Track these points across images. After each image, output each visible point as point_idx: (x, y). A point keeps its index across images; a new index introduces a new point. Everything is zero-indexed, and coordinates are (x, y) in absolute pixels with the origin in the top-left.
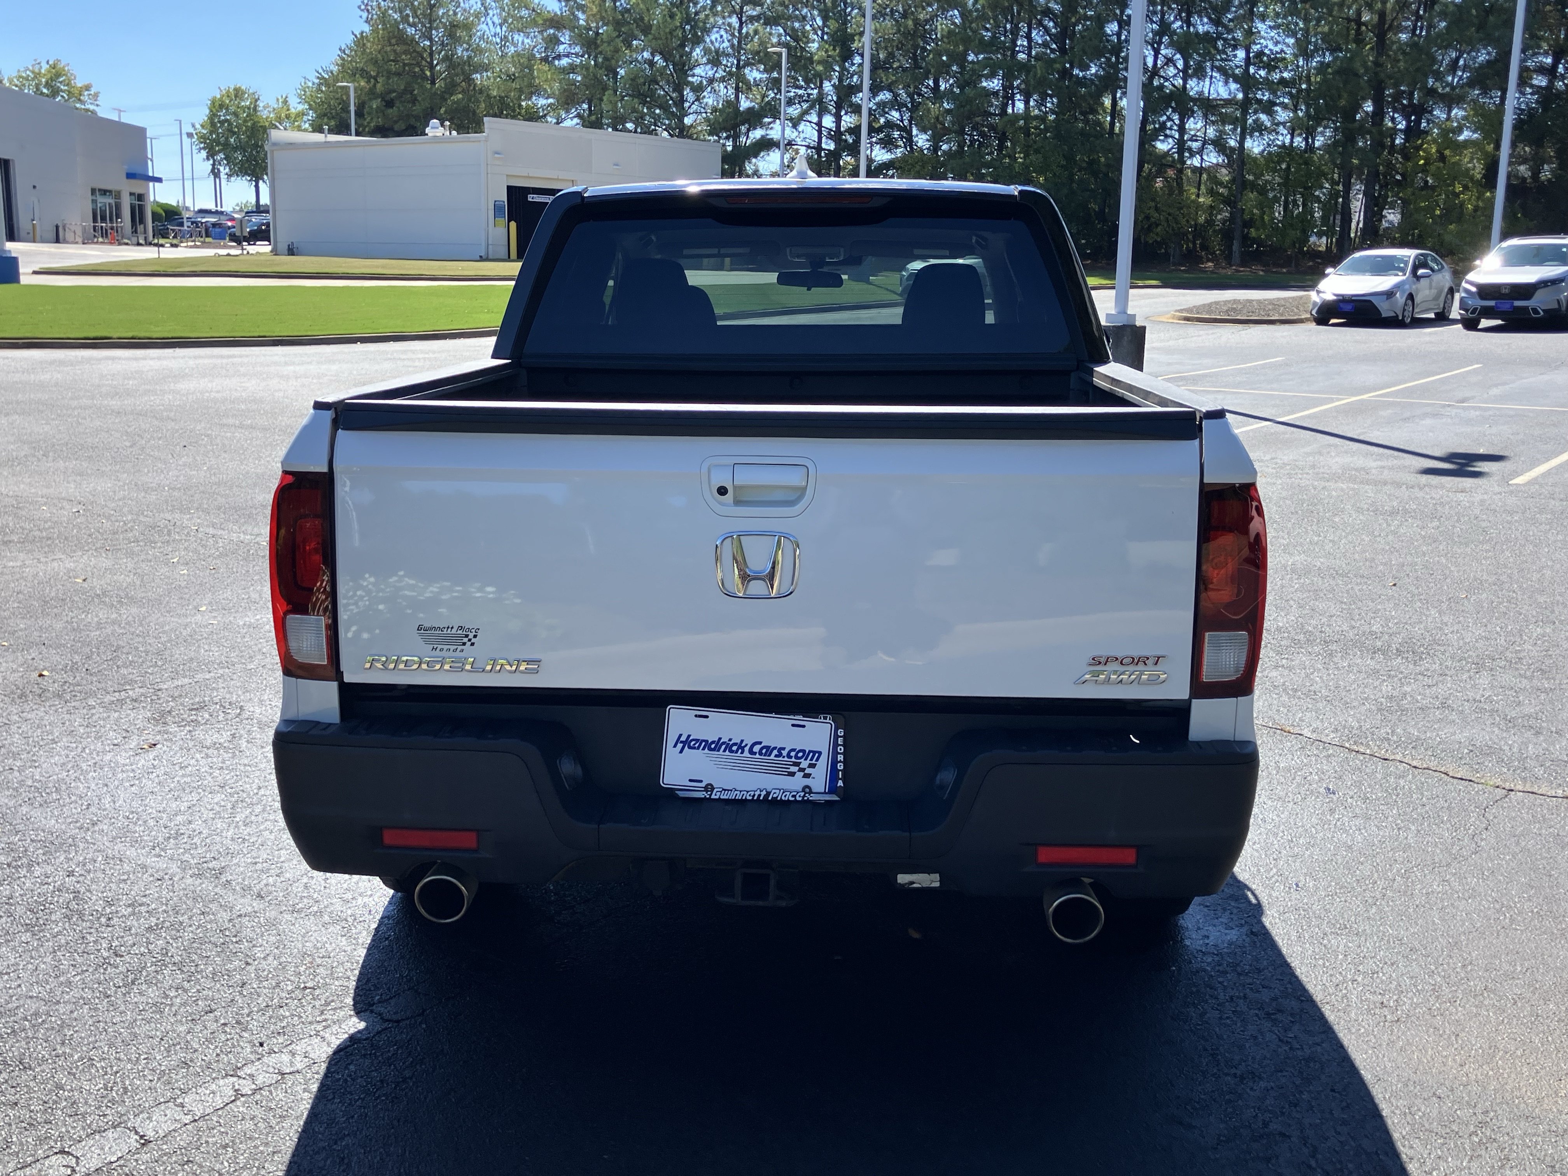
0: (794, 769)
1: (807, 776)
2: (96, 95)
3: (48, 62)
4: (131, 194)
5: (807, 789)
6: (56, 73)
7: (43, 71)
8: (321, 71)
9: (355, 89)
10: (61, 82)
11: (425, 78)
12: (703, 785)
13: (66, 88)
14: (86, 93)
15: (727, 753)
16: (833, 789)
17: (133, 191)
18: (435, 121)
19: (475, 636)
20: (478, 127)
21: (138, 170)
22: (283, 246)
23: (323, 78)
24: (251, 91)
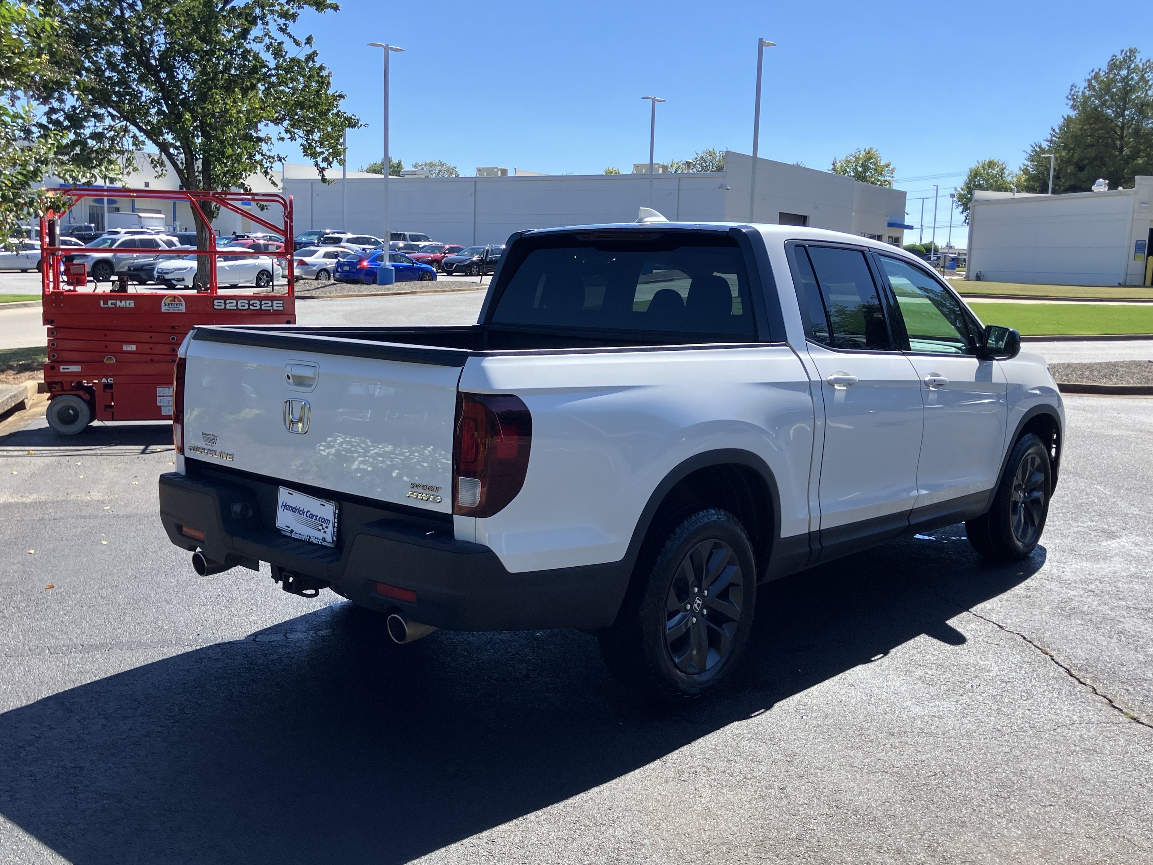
0: (320, 528)
1: (324, 532)
2: (893, 171)
3: (865, 150)
4: (889, 237)
5: (324, 539)
6: (869, 156)
7: (861, 156)
8: (1034, 146)
9: (1056, 159)
10: (871, 163)
11: (1115, 147)
12: (290, 529)
13: (874, 167)
14: (886, 169)
15: (299, 514)
16: (332, 541)
17: (891, 235)
18: (1101, 180)
20: (1129, 183)
21: (898, 222)
22: (973, 275)
23: (1036, 151)
24: (1000, 163)
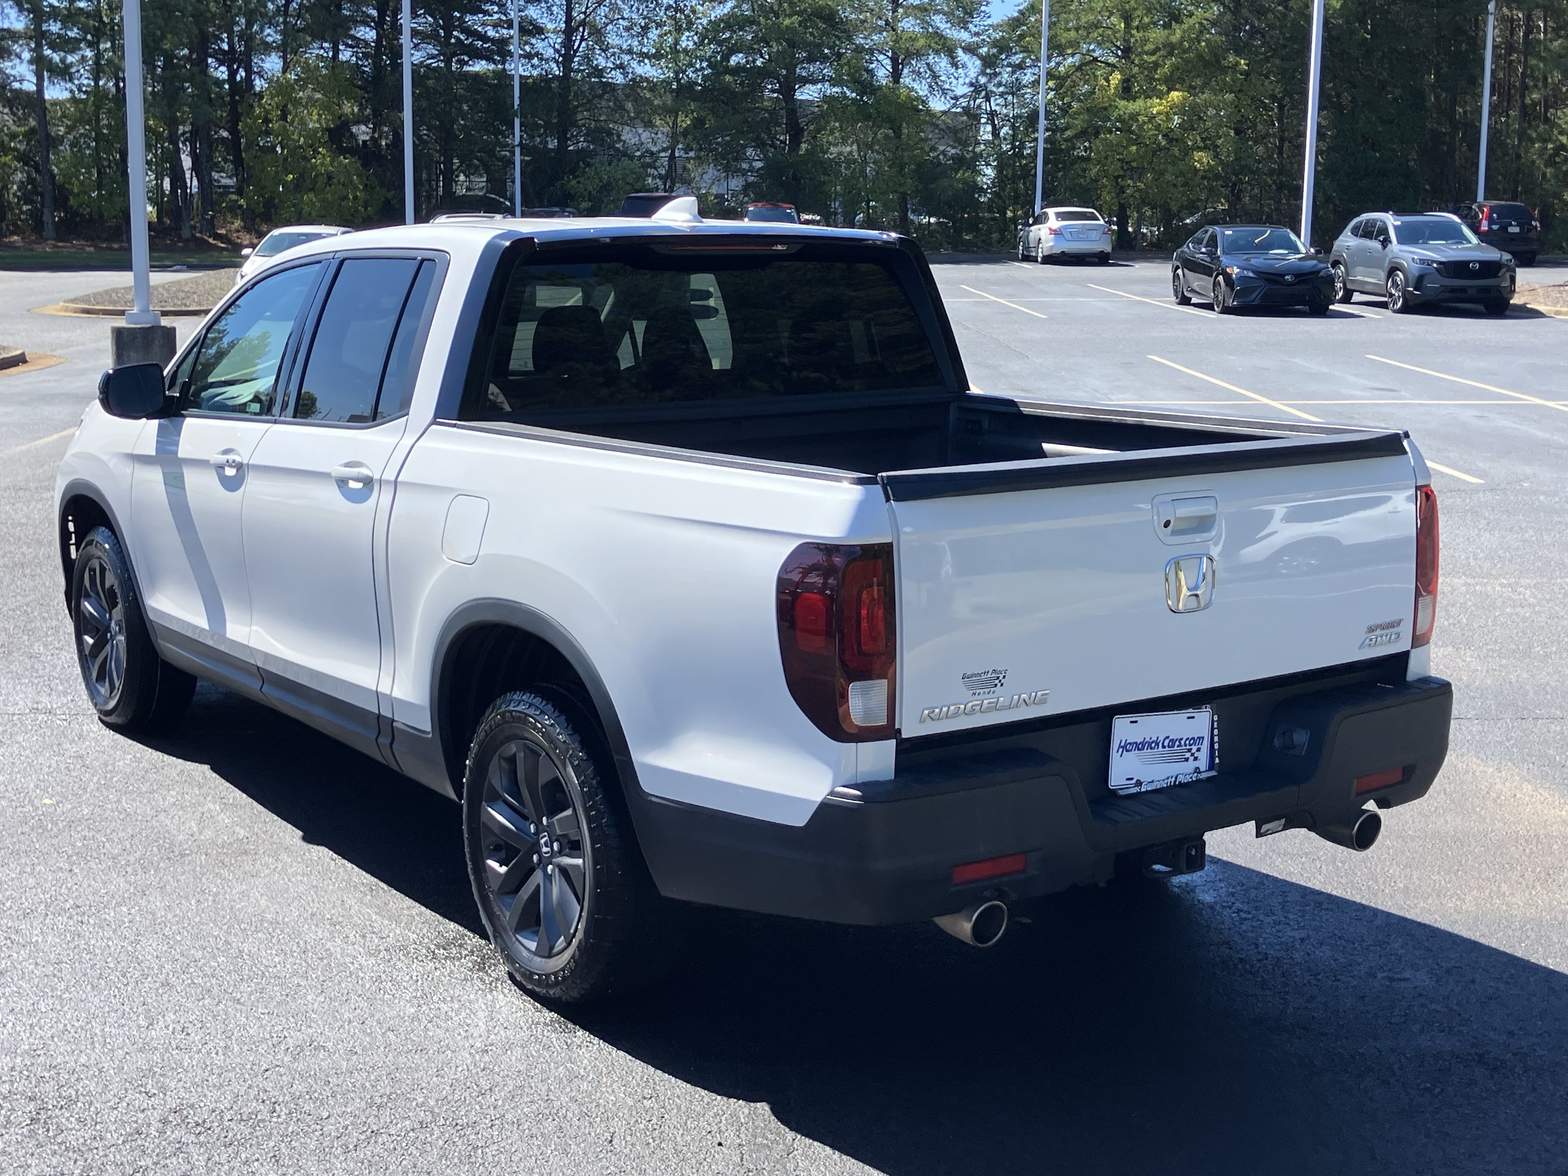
0: (1188, 755)
1: (1196, 759)
5: (1197, 770)
12: (1134, 781)
15: (1149, 750)
16: (1211, 766)
19: (1004, 677)
